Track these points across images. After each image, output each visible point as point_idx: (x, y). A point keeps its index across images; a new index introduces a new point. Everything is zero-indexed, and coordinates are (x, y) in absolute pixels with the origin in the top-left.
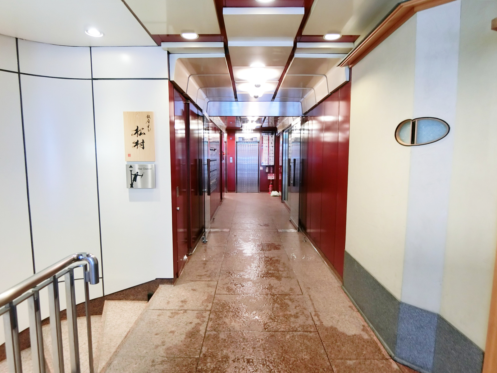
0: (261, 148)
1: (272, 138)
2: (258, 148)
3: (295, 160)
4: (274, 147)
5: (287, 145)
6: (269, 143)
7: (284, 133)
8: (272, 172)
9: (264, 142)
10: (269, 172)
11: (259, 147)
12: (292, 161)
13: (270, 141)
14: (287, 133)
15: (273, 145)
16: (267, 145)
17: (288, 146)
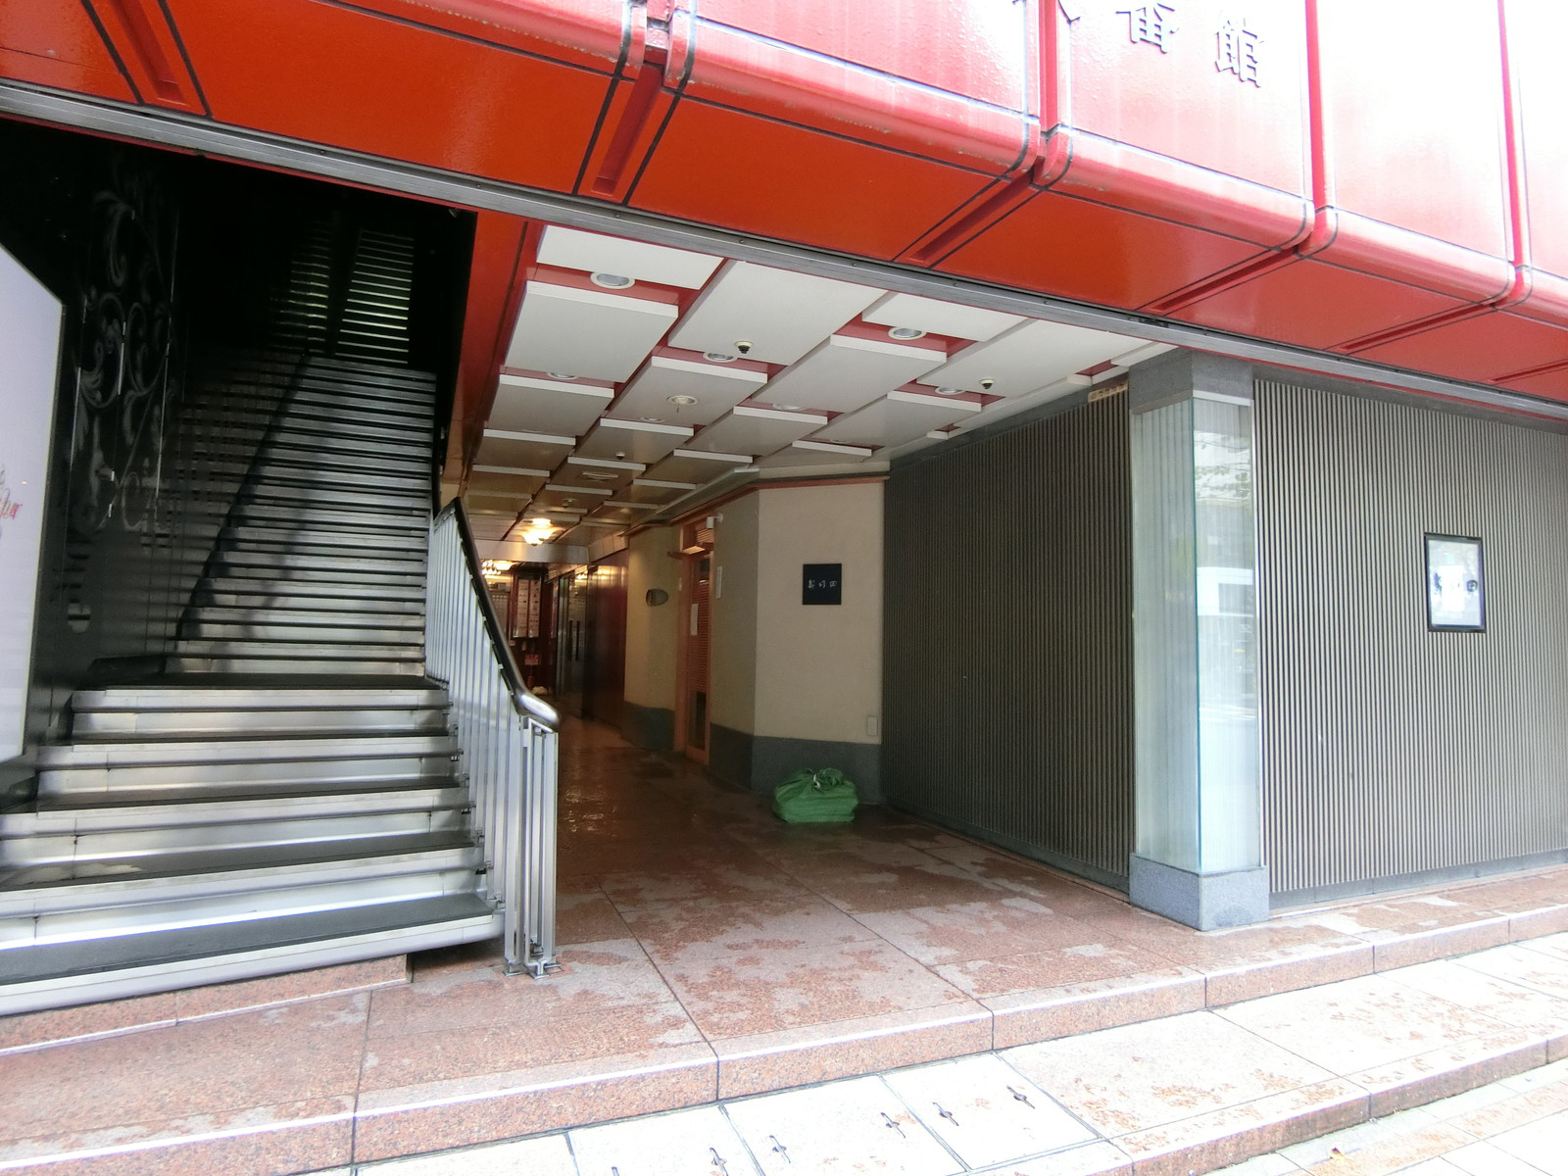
0: (513, 604)
1: (536, 586)
2: (506, 607)
3: (578, 623)
4: (538, 604)
5: (566, 599)
6: (529, 594)
7: (562, 580)
8: (533, 649)
9: (520, 592)
10: (528, 652)
11: (508, 605)
12: (575, 624)
13: (531, 592)
14: (567, 580)
15: (538, 598)
16: (526, 599)
17: (569, 603)
